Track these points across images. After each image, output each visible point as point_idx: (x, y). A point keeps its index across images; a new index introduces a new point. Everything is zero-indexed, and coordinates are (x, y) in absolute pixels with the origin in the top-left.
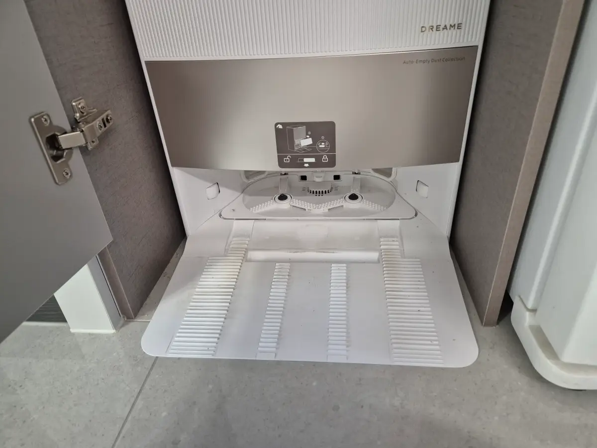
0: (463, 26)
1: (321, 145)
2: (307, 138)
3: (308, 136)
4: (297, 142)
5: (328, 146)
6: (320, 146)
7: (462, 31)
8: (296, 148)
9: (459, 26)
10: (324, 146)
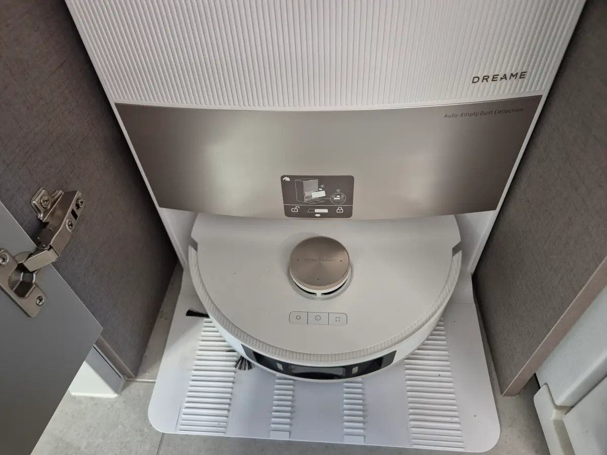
0: (528, 75)
1: (336, 197)
2: (319, 191)
3: (321, 189)
4: (307, 194)
5: (344, 198)
6: (335, 199)
7: (526, 80)
8: (306, 200)
9: (522, 75)
10: (339, 199)
